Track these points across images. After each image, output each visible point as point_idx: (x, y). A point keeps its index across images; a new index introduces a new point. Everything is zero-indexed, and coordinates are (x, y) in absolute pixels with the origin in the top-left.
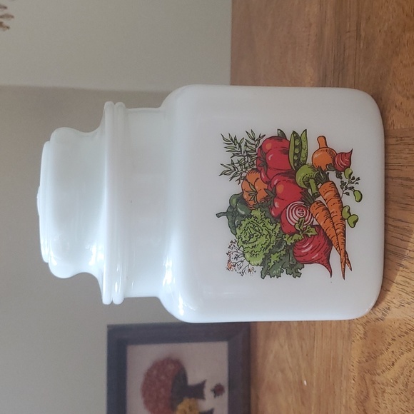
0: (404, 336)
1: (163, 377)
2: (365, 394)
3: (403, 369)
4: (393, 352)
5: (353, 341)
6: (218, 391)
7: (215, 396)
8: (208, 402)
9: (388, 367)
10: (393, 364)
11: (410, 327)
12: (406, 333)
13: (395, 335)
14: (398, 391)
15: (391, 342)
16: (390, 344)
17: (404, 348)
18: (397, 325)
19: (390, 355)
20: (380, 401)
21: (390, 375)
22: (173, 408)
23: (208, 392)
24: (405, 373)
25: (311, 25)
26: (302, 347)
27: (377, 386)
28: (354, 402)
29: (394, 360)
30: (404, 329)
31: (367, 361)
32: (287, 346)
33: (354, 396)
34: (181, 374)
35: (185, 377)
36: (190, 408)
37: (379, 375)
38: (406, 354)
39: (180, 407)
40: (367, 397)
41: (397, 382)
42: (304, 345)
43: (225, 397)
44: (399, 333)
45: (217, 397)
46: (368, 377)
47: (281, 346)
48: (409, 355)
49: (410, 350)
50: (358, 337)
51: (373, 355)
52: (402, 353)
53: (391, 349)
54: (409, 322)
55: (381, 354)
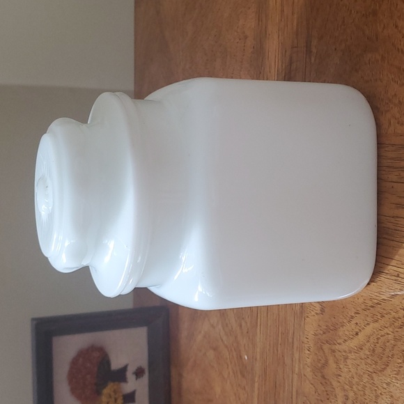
0: (369, 309)
1: (89, 365)
2: (323, 361)
3: (369, 338)
4: (357, 324)
5: (307, 317)
6: (139, 373)
7: (136, 379)
8: (131, 385)
9: (351, 337)
10: (357, 334)
11: (376, 301)
12: (372, 307)
13: (359, 309)
14: (363, 357)
15: (353, 315)
16: (352, 317)
17: (369, 319)
18: (361, 300)
19: (353, 327)
20: (341, 366)
21: (353, 344)
22: (98, 393)
23: (130, 375)
24: (372, 340)
25: (246, 37)
26: (241, 326)
27: (337, 354)
28: (309, 370)
29: (358, 330)
30: (370, 303)
31: (324, 333)
32: (220, 326)
33: (309, 365)
34: (105, 361)
35: (108, 363)
36: (115, 392)
37: (339, 344)
38: (372, 325)
39: (106, 391)
40: (326, 364)
41: (362, 349)
42: (243, 324)
43: (145, 379)
44: (363, 307)
45: (138, 379)
46: (326, 347)
47: (213, 326)
48: (376, 325)
49: (377, 321)
50: (313, 313)
51: (332, 328)
52: (368, 324)
53: (354, 322)
54: (375, 297)
55: (342, 326)
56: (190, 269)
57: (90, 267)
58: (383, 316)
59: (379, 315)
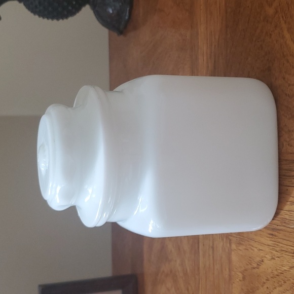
0: (275, 277)
4: (268, 288)
5: (234, 283)
11: (279, 271)
12: (278, 275)
13: (269, 277)
15: (265, 281)
16: (264, 283)
17: (276, 285)
18: (270, 270)
19: (265, 290)
29: (268, 293)
30: (276, 273)
38: (278, 288)
44: (272, 276)
47: (169, 290)
48: (281, 289)
49: (281, 286)
50: (238, 280)
51: (251, 291)
52: (275, 288)
53: (266, 286)
54: (279, 268)
55: (258, 289)
56: (146, 209)
57: (77, 207)
58: (285, 282)
59: (283, 281)
